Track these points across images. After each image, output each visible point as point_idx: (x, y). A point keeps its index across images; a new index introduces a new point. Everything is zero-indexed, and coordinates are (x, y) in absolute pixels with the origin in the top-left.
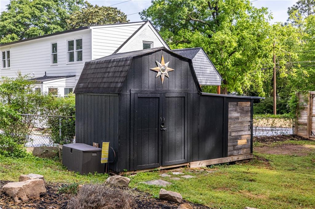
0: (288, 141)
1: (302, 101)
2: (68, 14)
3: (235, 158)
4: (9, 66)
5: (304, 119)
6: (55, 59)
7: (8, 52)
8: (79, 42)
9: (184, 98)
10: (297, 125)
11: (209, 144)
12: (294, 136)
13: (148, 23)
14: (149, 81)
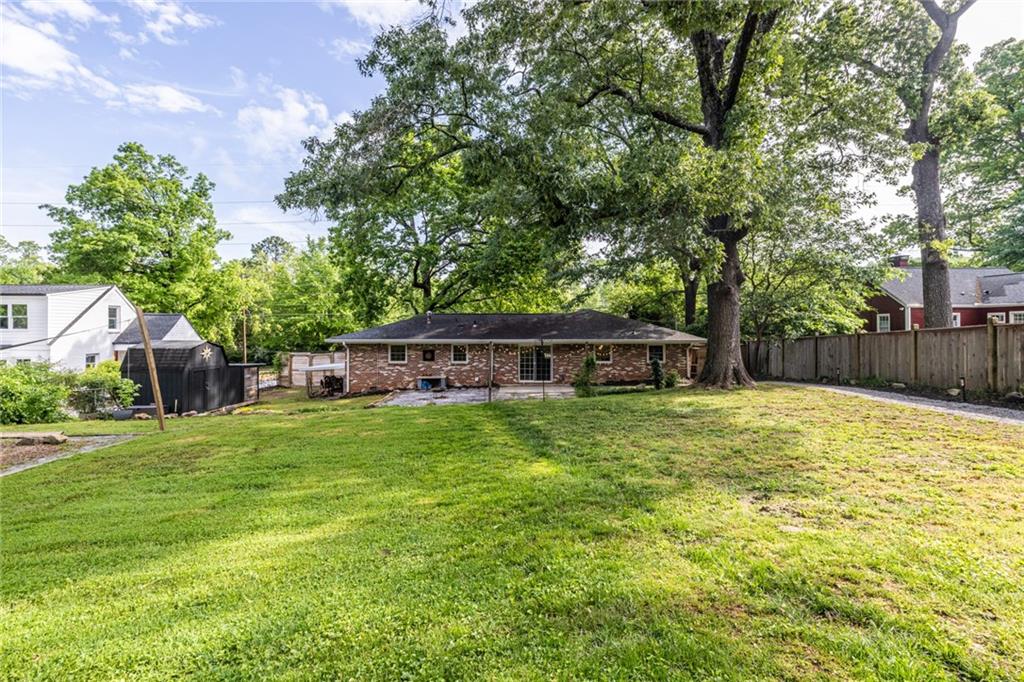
0: (274, 390)
1: (283, 360)
3: (249, 403)
5: (286, 372)
8: (19, 308)
10: (280, 378)
11: (233, 395)
12: (278, 386)
13: (115, 288)
14: (198, 359)
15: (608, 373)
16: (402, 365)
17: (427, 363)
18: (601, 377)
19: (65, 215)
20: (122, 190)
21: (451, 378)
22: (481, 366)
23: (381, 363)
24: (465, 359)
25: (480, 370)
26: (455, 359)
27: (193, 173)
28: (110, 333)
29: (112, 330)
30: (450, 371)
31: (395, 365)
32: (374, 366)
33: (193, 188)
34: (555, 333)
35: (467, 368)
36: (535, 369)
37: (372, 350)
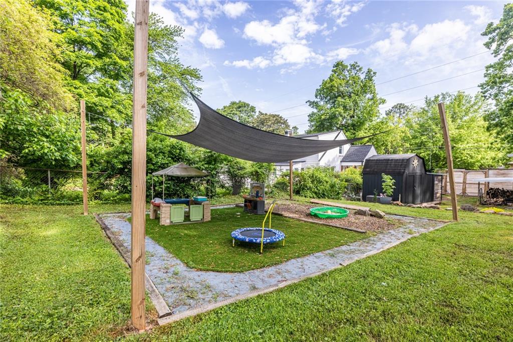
9: (421, 175)
11: (428, 195)
13: (342, 132)
14: (411, 166)
19: (314, 104)
20: (336, 86)
27: (365, 70)
28: (340, 156)
29: (340, 155)
33: (365, 78)
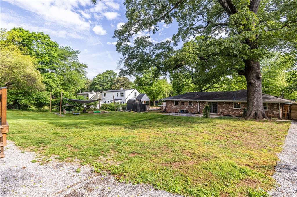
1: (161, 104)
2: (113, 79)
3: (147, 112)
4: (106, 96)
6: (117, 96)
7: (106, 94)
8: (123, 93)
9: (139, 105)
10: (161, 108)
11: (143, 110)
14: (135, 102)
15: (239, 113)
16: (177, 106)
17: (182, 106)
18: (236, 114)
21: (188, 110)
22: (196, 107)
23: (173, 105)
24: (192, 105)
25: (196, 108)
26: (189, 105)
30: (188, 108)
31: (175, 106)
32: (171, 106)
34: (219, 98)
35: (192, 108)
36: (212, 109)
37: (171, 102)
